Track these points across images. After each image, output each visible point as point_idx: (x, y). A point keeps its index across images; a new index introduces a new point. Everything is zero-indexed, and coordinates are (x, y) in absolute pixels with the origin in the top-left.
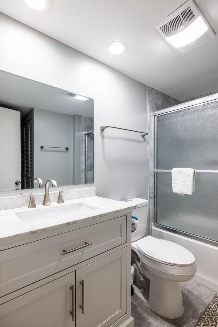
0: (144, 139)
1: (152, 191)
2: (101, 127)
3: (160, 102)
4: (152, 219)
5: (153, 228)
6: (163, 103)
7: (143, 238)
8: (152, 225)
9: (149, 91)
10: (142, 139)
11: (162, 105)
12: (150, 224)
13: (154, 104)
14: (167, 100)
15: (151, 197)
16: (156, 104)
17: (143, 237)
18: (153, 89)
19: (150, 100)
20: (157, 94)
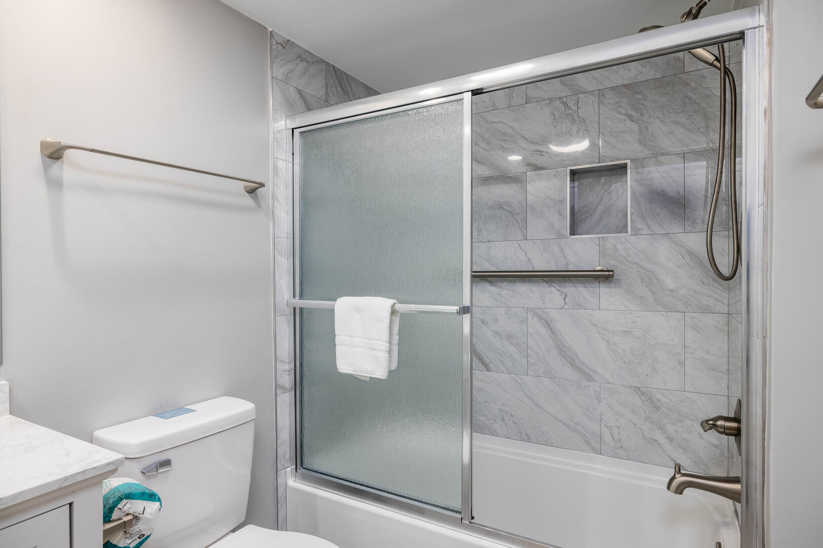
0: (256, 199)
1: (289, 366)
2: (44, 145)
3: (315, 89)
4: (288, 456)
5: (293, 482)
6: (327, 93)
7: (232, 535)
8: (289, 474)
9: (274, 47)
10: (248, 200)
11: (324, 98)
12: (281, 474)
13: (293, 93)
14: (341, 86)
15: (282, 388)
16: (299, 92)
17: (233, 531)
18: (287, 44)
19: (279, 76)
20: (305, 64)
